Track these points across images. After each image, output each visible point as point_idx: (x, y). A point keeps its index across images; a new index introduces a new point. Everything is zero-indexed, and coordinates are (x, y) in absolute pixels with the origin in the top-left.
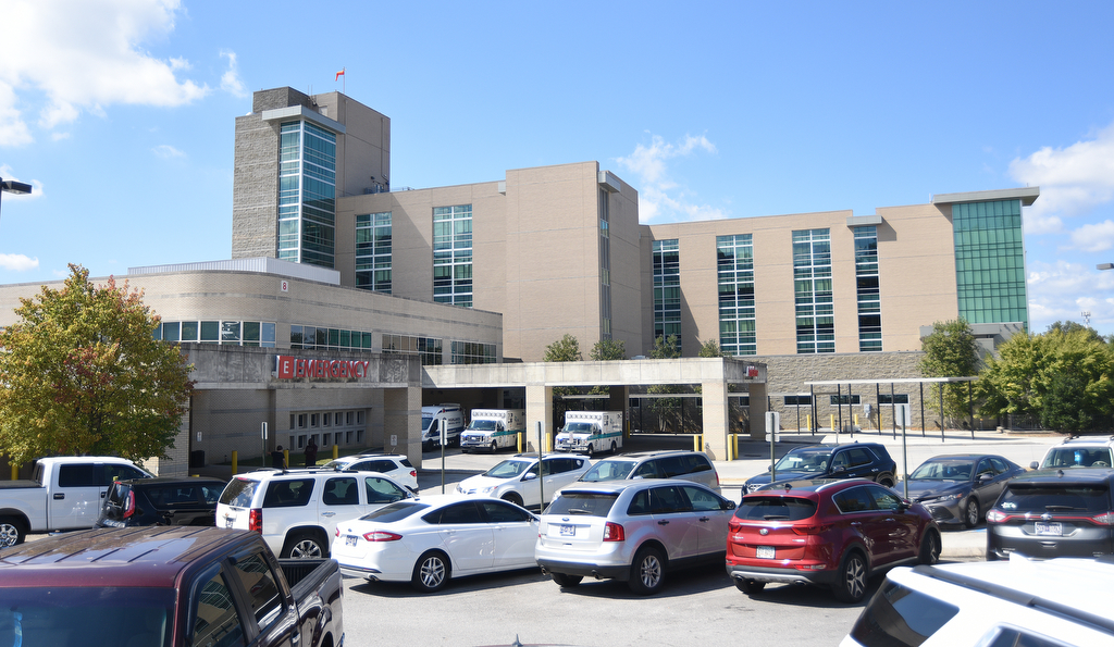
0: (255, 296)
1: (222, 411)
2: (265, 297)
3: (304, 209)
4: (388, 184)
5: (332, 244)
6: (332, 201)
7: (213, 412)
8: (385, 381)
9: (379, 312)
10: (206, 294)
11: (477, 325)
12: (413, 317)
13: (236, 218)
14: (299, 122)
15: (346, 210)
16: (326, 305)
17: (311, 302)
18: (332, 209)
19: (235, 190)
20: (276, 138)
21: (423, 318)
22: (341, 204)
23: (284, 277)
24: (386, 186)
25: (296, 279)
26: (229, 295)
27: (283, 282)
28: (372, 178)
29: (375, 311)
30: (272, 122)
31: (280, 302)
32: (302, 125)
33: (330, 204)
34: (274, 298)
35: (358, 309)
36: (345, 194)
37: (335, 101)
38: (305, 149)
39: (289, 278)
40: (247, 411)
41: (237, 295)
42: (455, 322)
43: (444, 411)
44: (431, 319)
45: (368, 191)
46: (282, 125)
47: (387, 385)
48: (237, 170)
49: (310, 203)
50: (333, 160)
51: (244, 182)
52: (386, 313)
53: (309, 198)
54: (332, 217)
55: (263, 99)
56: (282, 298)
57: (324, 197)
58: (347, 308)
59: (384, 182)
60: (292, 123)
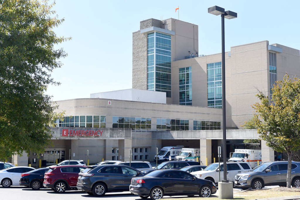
0: (97, 107)
1: (83, 147)
2: (102, 107)
3: (156, 67)
4: (197, 53)
5: (170, 81)
6: (170, 63)
7: (80, 147)
8: (113, 137)
9: (155, 110)
10: (76, 107)
11: (209, 114)
12: (173, 112)
13: (133, 72)
14: (153, 33)
15: (176, 66)
16: (129, 109)
17: (122, 108)
18: (170, 66)
19: (133, 61)
20: (146, 40)
21: (178, 112)
22: (173, 64)
23: (109, 100)
24: (196, 55)
25: (115, 100)
26: (88, 107)
27: (109, 101)
28: (189, 52)
29: (153, 110)
30: (144, 34)
31: (107, 108)
32: (155, 34)
33: (169, 64)
34: (105, 107)
35: (144, 110)
36: (176, 60)
37: (170, 21)
38: (156, 44)
39: (111, 100)
40: (94, 147)
41: (91, 107)
42: (196, 113)
43: (173, 148)
44: (183, 112)
45: (187, 58)
46: (148, 34)
47: (114, 138)
48: (133, 53)
49: (159, 65)
50: (170, 47)
51: (136, 58)
52: (158, 111)
53: (159, 63)
54: (170, 70)
55: (144, 24)
56: (108, 107)
57: (166, 62)
58: (138, 109)
59: (195, 53)
60: (151, 33)
